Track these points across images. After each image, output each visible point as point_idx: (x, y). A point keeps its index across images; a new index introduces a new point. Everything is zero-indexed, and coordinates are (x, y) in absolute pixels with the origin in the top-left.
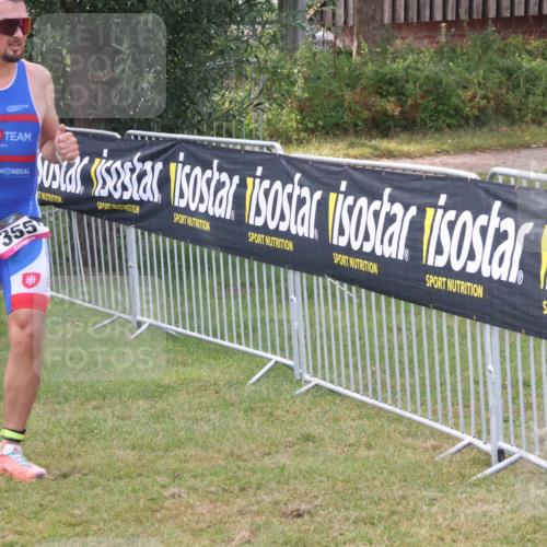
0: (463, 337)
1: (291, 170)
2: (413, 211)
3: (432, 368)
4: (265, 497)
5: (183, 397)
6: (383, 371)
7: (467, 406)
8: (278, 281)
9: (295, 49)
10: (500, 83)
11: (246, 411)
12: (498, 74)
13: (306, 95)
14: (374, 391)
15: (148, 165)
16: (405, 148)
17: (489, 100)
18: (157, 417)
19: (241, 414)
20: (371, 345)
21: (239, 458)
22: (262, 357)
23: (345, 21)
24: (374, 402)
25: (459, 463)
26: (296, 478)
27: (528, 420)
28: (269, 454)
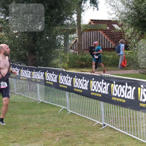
0: (97, 103)
2: (88, 81)
3: (92, 109)
4: (62, 133)
5: (47, 114)
7: (98, 116)
8: (64, 94)
9: (67, 53)
11: (58, 117)
13: (69, 61)
14: (81, 113)
15: (42, 73)
18: (42, 118)
21: (57, 125)
22: (61, 107)
23: (76, 49)
24: (81, 115)
25: (97, 127)
26: (67, 129)
27: (109, 119)
28: (62, 125)
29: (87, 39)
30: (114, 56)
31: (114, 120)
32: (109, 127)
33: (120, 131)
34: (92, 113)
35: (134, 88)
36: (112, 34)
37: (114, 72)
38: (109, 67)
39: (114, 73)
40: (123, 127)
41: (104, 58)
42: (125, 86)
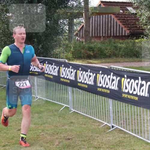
1: (69, 66)
2: (95, 75)
3: (98, 108)
4: (62, 135)
5: (45, 113)
6: (88, 108)
7: (106, 116)
8: (66, 89)
9: (72, 41)
10: (114, 49)
12: (113, 47)
13: (74, 50)
14: (86, 113)
16: (94, 62)
17: (112, 52)
18: (40, 118)
19: (58, 117)
20: (86, 103)
21: (57, 127)
22: (63, 105)
23: (82, 36)
24: (86, 115)
25: (104, 128)
26: (69, 131)
28: (63, 126)
29: (96, 25)
30: (128, 45)
31: (125, 121)
32: (119, 129)
33: (131, 134)
34: (99, 113)
35: (149, 83)
36: (125, 19)
37: (127, 64)
38: (121, 58)
40: (135, 130)
41: (116, 47)
42: (138, 81)
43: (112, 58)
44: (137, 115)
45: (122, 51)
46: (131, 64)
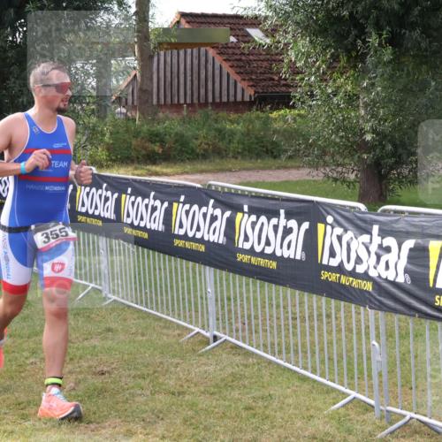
0: (194, 273)
1: (101, 182)
3: (178, 291)
4: (84, 364)
6: (151, 292)
7: (197, 311)
8: (93, 243)
9: (105, 117)
10: (215, 136)
11: (75, 315)
12: (213, 132)
13: (111, 141)
14: (146, 304)
16: (165, 170)
17: (209, 145)
20: (145, 278)
22: (84, 285)
23: (133, 103)
24: (146, 309)
25: (192, 343)
26: (102, 353)
27: (230, 319)
28: (87, 339)
29: (168, 74)
30: (251, 127)
31: (246, 322)
32: (231, 344)
33: (261, 357)
34: (178, 304)
35: (306, 225)
36: (243, 58)
37: (250, 176)
38: (233, 160)
39: (249, 179)
40: (273, 344)
41: (220, 131)
42: (277, 219)
43: (211, 162)
44: (278, 306)
45: (235, 141)
46: (259, 174)
